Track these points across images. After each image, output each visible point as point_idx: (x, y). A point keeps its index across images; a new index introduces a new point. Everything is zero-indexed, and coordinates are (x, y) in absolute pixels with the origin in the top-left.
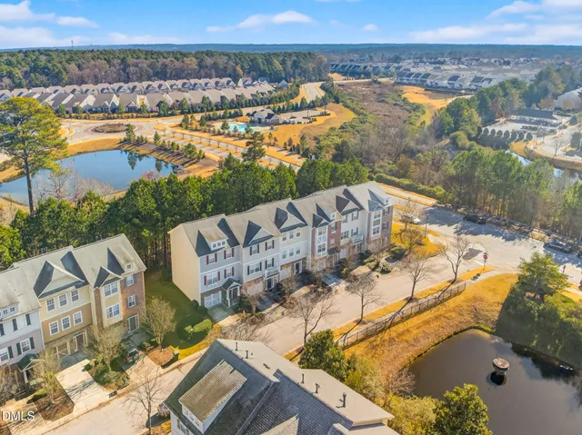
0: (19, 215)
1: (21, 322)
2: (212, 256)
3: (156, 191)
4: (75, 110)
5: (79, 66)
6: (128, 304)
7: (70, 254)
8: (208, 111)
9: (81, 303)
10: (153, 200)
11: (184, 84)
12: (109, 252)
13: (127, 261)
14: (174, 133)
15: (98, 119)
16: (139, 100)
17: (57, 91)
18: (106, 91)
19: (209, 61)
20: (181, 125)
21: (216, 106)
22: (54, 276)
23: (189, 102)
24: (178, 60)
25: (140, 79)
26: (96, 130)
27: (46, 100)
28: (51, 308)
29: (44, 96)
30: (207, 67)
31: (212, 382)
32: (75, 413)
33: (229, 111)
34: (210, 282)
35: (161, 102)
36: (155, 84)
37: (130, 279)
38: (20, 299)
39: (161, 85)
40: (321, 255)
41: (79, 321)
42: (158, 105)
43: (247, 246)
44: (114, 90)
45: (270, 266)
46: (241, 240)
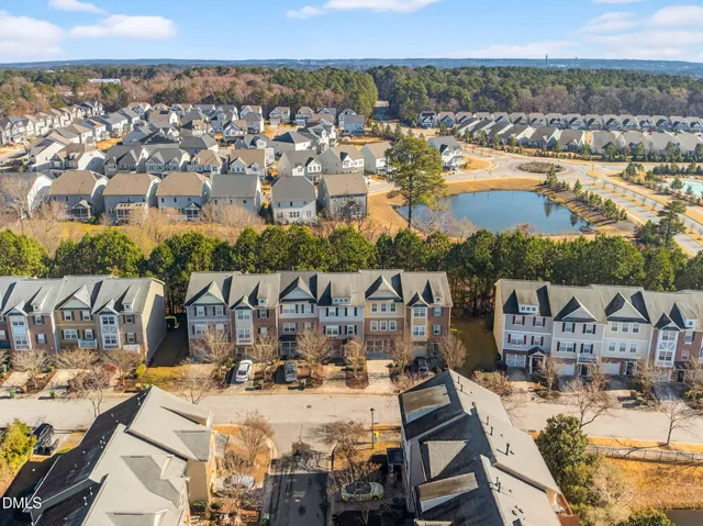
1: (351, 312)
2: (519, 318)
4: (510, 142)
6: (433, 331)
7: (399, 276)
9: (395, 315)
11: (661, 121)
12: (428, 285)
13: (438, 294)
14: (606, 183)
15: (529, 154)
16: (587, 138)
17: (501, 117)
18: (556, 122)
20: (621, 175)
21: (685, 155)
22: (381, 287)
23: (647, 147)
24: (661, 91)
25: (602, 112)
26: (520, 168)
27: (483, 128)
28: (374, 310)
29: (485, 122)
32: (366, 390)
33: (697, 165)
34: (514, 342)
35: (609, 143)
36: (619, 119)
37: (438, 310)
38: (352, 295)
39: (626, 122)
40: (664, 363)
41: (393, 328)
42: (605, 147)
43: (560, 320)
44: (566, 121)
45: (587, 351)
46: (555, 311)
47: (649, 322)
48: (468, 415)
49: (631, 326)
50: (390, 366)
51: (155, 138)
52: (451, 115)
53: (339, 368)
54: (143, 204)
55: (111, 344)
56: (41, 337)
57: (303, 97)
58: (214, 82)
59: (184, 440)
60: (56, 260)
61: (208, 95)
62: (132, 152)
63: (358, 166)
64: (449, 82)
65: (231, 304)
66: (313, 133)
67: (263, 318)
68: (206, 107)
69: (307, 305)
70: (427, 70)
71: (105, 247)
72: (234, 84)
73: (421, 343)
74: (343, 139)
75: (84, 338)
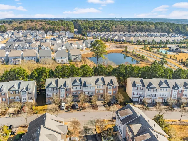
0: (94, 66)
1: (92, 88)
2: (136, 88)
3: (126, 68)
4: (112, 40)
5: (116, 27)
6: (113, 92)
7: (103, 78)
8: (154, 44)
9: (103, 88)
10: (124, 70)
11: (148, 34)
12: (111, 79)
13: (115, 82)
14: (140, 50)
15: (118, 43)
16: (132, 39)
17: (108, 34)
18: (122, 35)
19: (159, 26)
20: (143, 48)
21: (157, 43)
22: (99, 81)
23: (148, 41)
24: (148, 26)
25: (133, 32)
26: (116, 47)
27: (105, 37)
28: (97, 87)
29: (105, 35)
30: (158, 28)
31: (126, 111)
32: (98, 110)
33: (161, 45)
34: (135, 95)
35: (138, 40)
36: (138, 34)
37: (115, 87)
38: (92, 83)
39: (140, 34)
40: (174, 98)
41: (102, 92)
42: (137, 41)
43: (148, 88)
44: (124, 34)
45: (154, 96)
46: (146, 86)
47: (170, 88)
48: (139, 117)
49: (165, 89)
50: (102, 103)
51: (18, 40)
52: (95, 33)
53: (89, 104)
54: (20, 59)
55: (24, 100)
56: (4, 99)
57: (56, 28)
58: (30, 24)
59: (59, 128)
60: (3, 76)
61: (29, 28)
62: (13, 44)
63: (75, 47)
64: (94, 24)
65: (59, 87)
66: (61, 38)
67: (68, 91)
68: (29, 31)
69: (79, 87)
70: (87, 21)
71: (18, 72)
72: (36, 25)
73: (110, 96)
74: (68, 40)
75: (16, 99)
